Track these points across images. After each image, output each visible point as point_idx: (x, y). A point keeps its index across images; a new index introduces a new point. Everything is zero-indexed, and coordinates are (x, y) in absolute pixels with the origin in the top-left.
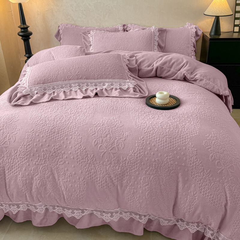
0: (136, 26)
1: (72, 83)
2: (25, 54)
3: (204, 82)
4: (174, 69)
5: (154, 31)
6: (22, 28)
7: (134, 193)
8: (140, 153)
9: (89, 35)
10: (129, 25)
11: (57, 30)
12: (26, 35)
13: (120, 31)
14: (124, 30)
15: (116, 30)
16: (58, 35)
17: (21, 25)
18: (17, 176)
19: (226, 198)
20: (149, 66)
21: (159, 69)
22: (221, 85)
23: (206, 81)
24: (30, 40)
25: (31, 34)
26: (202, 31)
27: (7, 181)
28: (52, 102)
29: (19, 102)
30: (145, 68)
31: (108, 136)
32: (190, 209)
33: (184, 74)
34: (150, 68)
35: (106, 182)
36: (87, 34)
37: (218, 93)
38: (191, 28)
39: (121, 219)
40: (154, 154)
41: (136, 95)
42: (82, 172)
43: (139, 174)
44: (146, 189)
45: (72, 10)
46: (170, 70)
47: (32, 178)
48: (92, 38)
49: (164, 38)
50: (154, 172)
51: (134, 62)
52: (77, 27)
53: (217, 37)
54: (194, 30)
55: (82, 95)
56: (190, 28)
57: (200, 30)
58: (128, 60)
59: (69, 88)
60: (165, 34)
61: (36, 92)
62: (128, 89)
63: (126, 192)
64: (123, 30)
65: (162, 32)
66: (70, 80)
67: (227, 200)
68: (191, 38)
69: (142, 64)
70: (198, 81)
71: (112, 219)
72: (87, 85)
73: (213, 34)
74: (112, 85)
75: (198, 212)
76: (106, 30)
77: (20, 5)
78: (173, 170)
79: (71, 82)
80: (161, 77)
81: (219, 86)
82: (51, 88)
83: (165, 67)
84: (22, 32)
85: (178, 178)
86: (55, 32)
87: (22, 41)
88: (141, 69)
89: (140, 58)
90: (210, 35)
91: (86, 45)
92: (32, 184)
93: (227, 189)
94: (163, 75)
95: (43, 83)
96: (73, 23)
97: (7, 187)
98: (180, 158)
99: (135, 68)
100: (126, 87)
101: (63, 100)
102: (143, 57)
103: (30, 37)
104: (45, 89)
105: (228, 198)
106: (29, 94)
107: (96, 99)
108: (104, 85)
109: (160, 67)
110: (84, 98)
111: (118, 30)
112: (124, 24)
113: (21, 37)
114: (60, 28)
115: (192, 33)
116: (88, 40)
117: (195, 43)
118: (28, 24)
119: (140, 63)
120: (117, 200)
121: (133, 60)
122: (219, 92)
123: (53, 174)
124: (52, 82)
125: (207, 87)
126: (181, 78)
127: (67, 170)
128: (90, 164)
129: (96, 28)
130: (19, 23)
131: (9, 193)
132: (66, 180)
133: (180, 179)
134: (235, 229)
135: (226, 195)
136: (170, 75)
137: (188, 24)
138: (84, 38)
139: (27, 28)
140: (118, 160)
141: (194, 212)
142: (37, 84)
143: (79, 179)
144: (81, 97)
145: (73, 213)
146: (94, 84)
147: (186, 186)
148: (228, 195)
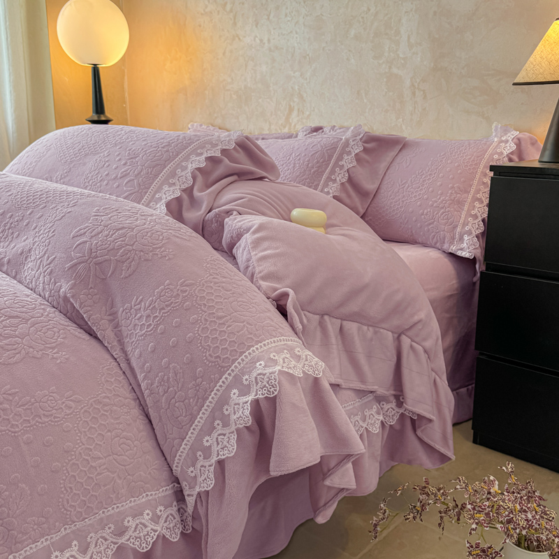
5: (347, 141)
17: (92, 116)
38: (500, 141)
54: (509, 149)
56: (496, 140)
60: (393, 154)
65: (382, 145)
73: (546, 158)
77: (96, 71)
90: (540, 161)
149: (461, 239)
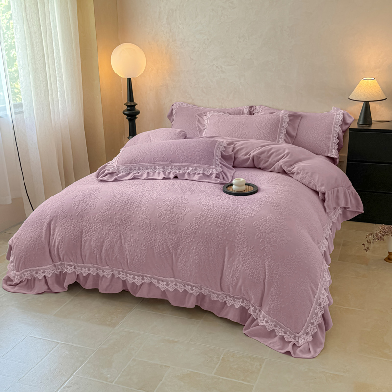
0: (266, 108)
1: (157, 165)
2: (129, 136)
3: (300, 175)
4: (272, 160)
5: (282, 117)
6: (128, 106)
7: (186, 261)
8: (195, 226)
9: (205, 117)
10: (258, 107)
11: (171, 109)
12: (132, 114)
13: (245, 113)
14: (251, 113)
15: (240, 113)
16: (171, 114)
17: (128, 103)
18: (91, 238)
19: (265, 273)
20: (246, 155)
21: (255, 159)
22: (318, 181)
23: (302, 175)
24: (136, 120)
25: (138, 113)
26: (354, 118)
27: (83, 242)
28: (133, 181)
29: (105, 178)
30: (241, 156)
31: (172, 210)
32: (233, 280)
33: (281, 166)
34: (246, 157)
35: (163, 249)
36: (202, 116)
37: (314, 188)
38: (337, 114)
39: (176, 290)
40: (207, 228)
41: (216, 181)
42: (144, 239)
43: (192, 245)
44: (196, 259)
45: (191, 86)
46: (268, 161)
47: (104, 241)
48: (207, 121)
49: (297, 125)
50: (205, 244)
51: (231, 150)
52: (194, 107)
53: (366, 127)
54: (341, 117)
55: (163, 176)
56: (335, 113)
57: (350, 117)
58: (225, 147)
59: (154, 169)
60: (299, 120)
61: (122, 171)
62: (211, 174)
63: (179, 260)
64: (249, 113)
65: (294, 117)
66: (156, 161)
67: (265, 276)
68: (335, 127)
69: (239, 153)
70: (295, 174)
71: (167, 287)
72: (172, 168)
73: (360, 123)
74: (195, 169)
75: (239, 284)
76: (226, 112)
77: (130, 80)
78: (221, 243)
79: (157, 163)
80: (260, 168)
81: (316, 181)
82: (136, 169)
83: (262, 156)
84: (128, 110)
85: (225, 251)
86: (168, 112)
87: (127, 121)
88: (237, 158)
89: (239, 146)
90: (358, 124)
91: (200, 129)
92: (103, 246)
93: (266, 265)
94: (260, 166)
95: (130, 163)
96: (190, 101)
97: (82, 248)
98: (229, 234)
99: (231, 155)
100: (210, 172)
101: (144, 179)
102: (242, 145)
103: (137, 116)
104: (131, 169)
105: (267, 273)
106: (115, 173)
107: (175, 181)
108: (188, 169)
109: (257, 156)
110: (164, 179)
111: (243, 112)
112: (251, 105)
113: (126, 116)
114: (174, 107)
115: (337, 120)
116: (203, 123)
117: (341, 134)
118: (135, 101)
119: (238, 151)
120: (173, 269)
121: (230, 148)
122: (316, 187)
123: (121, 239)
124: (139, 162)
125: (304, 181)
126: (278, 169)
127: (133, 236)
128: (152, 232)
129: (217, 109)
130: (125, 99)
131: (83, 254)
132: (130, 245)
133: (227, 253)
134: (272, 304)
135: (265, 271)
136: (267, 166)
137: (334, 109)
138: (199, 121)
139: (134, 106)
140: (176, 231)
141: (236, 284)
142: (125, 164)
143: (141, 244)
144: (162, 178)
145: (134, 278)
146: (178, 167)
147: (231, 259)
148: (267, 271)
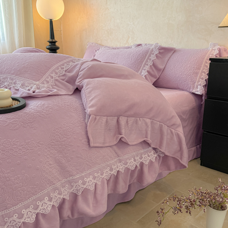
5: (152, 49)
17: (50, 40)
25: (58, 48)
54: (216, 52)
56: (211, 49)
60: (170, 54)
65: (166, 50)
77: (51, 21)
103: (57, 51)
113: (49, 51)
115: (211, 56)
137: (211, 44)
149: (197, 87)
